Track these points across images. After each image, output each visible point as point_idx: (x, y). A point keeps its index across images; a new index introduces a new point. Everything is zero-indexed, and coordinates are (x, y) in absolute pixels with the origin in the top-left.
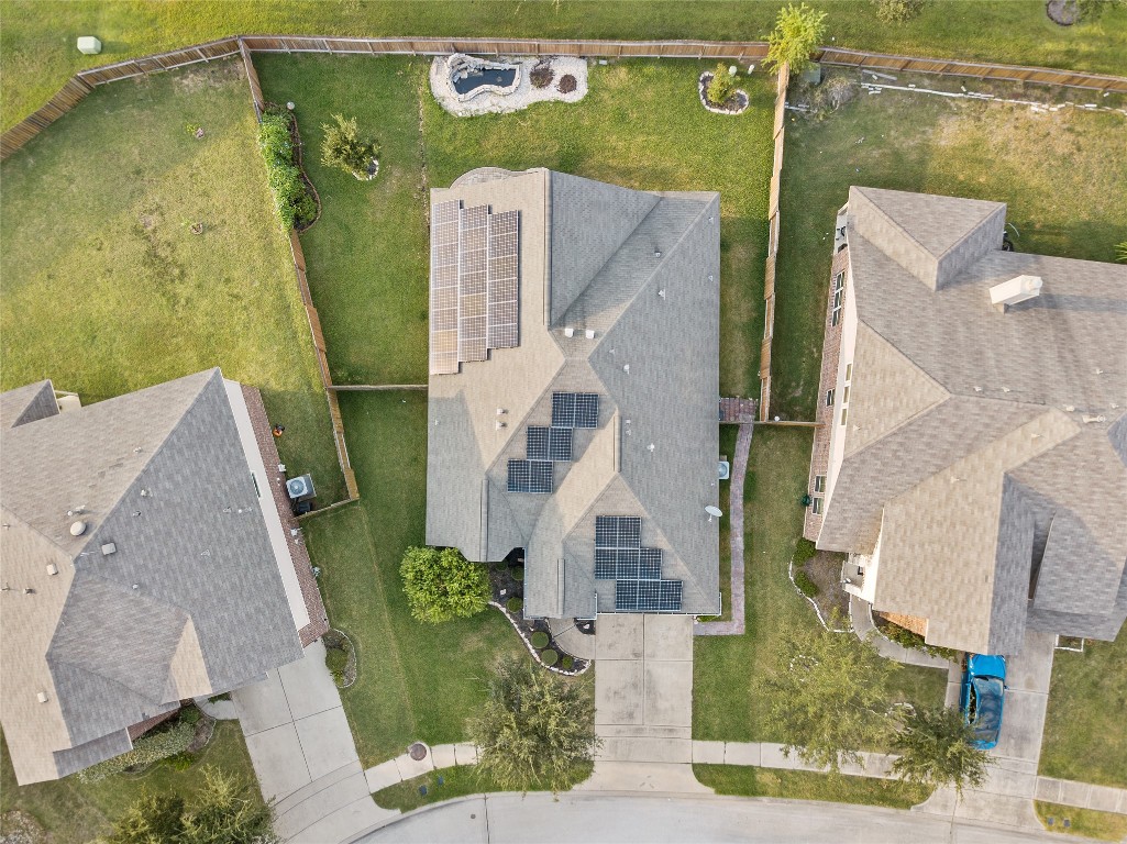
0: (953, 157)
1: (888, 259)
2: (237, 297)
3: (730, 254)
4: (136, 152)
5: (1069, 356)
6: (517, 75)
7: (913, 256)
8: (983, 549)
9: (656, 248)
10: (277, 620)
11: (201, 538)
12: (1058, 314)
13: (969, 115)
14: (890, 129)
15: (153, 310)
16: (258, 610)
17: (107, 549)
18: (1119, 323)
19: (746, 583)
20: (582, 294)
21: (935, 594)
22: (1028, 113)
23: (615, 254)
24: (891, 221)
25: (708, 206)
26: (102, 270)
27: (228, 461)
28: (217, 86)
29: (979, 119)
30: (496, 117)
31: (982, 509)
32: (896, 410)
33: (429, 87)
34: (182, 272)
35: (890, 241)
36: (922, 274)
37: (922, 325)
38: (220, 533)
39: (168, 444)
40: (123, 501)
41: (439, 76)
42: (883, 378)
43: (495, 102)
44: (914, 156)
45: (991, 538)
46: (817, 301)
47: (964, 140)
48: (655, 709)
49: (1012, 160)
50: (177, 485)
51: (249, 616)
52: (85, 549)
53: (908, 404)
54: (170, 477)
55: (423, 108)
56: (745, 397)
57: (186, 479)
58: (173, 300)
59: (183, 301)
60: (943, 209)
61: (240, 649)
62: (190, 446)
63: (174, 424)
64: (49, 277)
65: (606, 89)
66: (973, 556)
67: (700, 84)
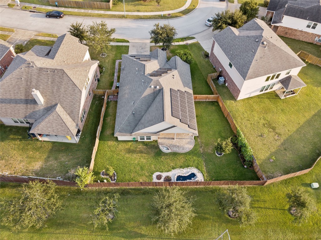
0: (38, 159)
1: (69, 114)
2: (248, 120)
3: (111, 132)
4: (288, 155)
5: (29, 83)
6: (176, 179)
7: (62, 113)
8: (62, 49)
9: (134, 115)
10: (219, 41)
11: (239, 48)
12: (27, 97)
13: (30, 171)
14: (56, 167)
15: (269, 117)
16: (224, 41)
17: (257, 40)
18: (11, 95)
19: (115, 68)
20: (154, 99)
21: (75, 45)
22: (9, 172)
23: (145, 113)
24: (66, 123)
25: (118, 131)
26: (286, 125)
27: (237, 64)
28: (270, 174)
29: (27, 170)
30: (181, 167)
31: (61, 55)
32: (77, 71)
33: (203, 175)
34: (264, 125)
35: (67, 119)
36: (61, 108)
37: (65, 91)
38: (235, 50)
39: (252, 62)
40: (257, 49)
41: (201, 179)
42: (78, 78)
43: (182, 172)
44: (51, 159)
45: (60, 50)
46: (88, 121)
47: (33, 164)
48: (137, 50)
49: (19, 158)
50: (247, 56)
51: (225, 39)
52: (262, 39)
53: (74, 71)
54: (249, 56)
55: (204, 169)
56: (111, 101)
57: (245, 57)
58: (264, 119)
59: (262, 119)
60: (49, 129)
61: (225, 34)
62: (246, 63)
63: (251, 67)
64: (299, 124)
65: (147, 176)
66: (65, 48)
67: (116, 179)
